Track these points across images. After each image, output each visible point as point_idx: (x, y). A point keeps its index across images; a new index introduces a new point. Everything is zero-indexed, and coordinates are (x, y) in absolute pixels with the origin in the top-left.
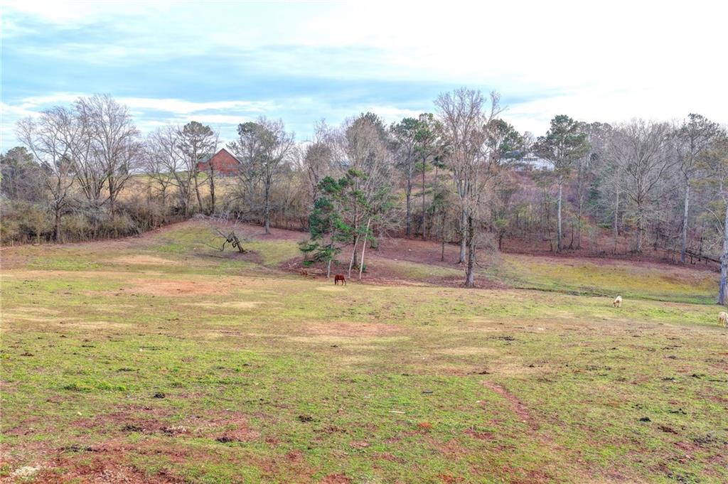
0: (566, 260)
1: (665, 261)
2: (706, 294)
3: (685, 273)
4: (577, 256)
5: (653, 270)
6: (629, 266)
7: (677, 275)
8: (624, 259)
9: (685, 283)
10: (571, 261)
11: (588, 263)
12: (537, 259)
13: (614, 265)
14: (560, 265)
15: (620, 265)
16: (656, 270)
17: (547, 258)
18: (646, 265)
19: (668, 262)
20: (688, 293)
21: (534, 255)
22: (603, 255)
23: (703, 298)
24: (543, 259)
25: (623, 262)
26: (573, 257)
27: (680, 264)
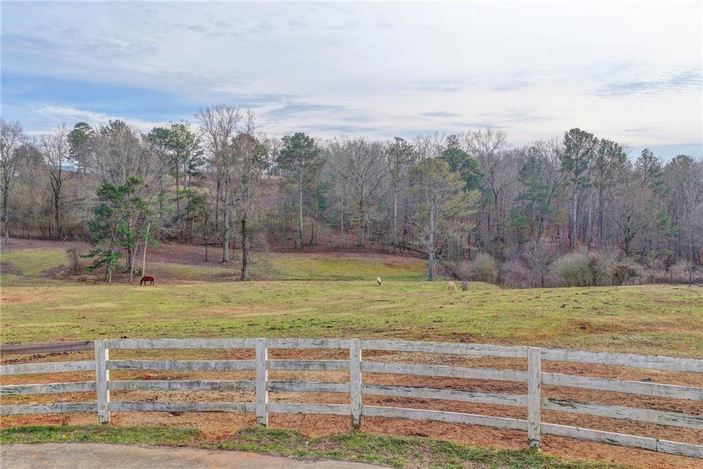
0: (310, 255)
1: (382, 252)
2: (415, 274)
3: (398, 260)
4: (317, 251)
5: (377, 259)
6: (359, 257)
7: (393, 262)
8: (353, 252)
9: (400, 267)
10: (314, 256)
11: (328, 256)
12: (286, 256)
13: (348, 256)
14: (307, 259)
15: (352, 256)
16: (379, 259)
17: (295, 254)
18: (370, 255)
19: (384, 253)
20: (405, 274)
21: (283, 253)
22: (337, 249)
23: (415, 277)
24: (291, 255)
25: (354, 255)
26: (314, 252)
27: (393, 254)
